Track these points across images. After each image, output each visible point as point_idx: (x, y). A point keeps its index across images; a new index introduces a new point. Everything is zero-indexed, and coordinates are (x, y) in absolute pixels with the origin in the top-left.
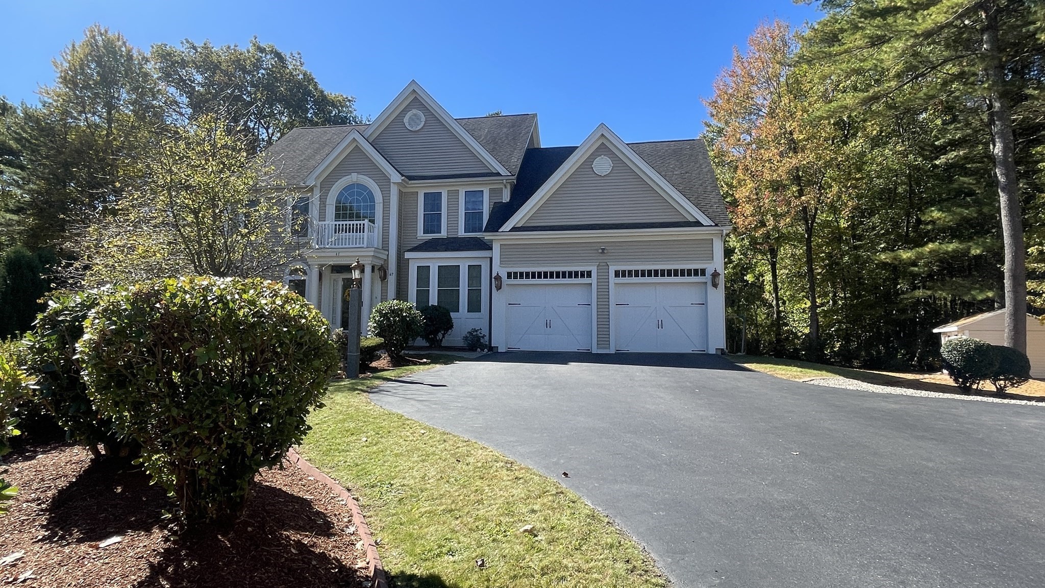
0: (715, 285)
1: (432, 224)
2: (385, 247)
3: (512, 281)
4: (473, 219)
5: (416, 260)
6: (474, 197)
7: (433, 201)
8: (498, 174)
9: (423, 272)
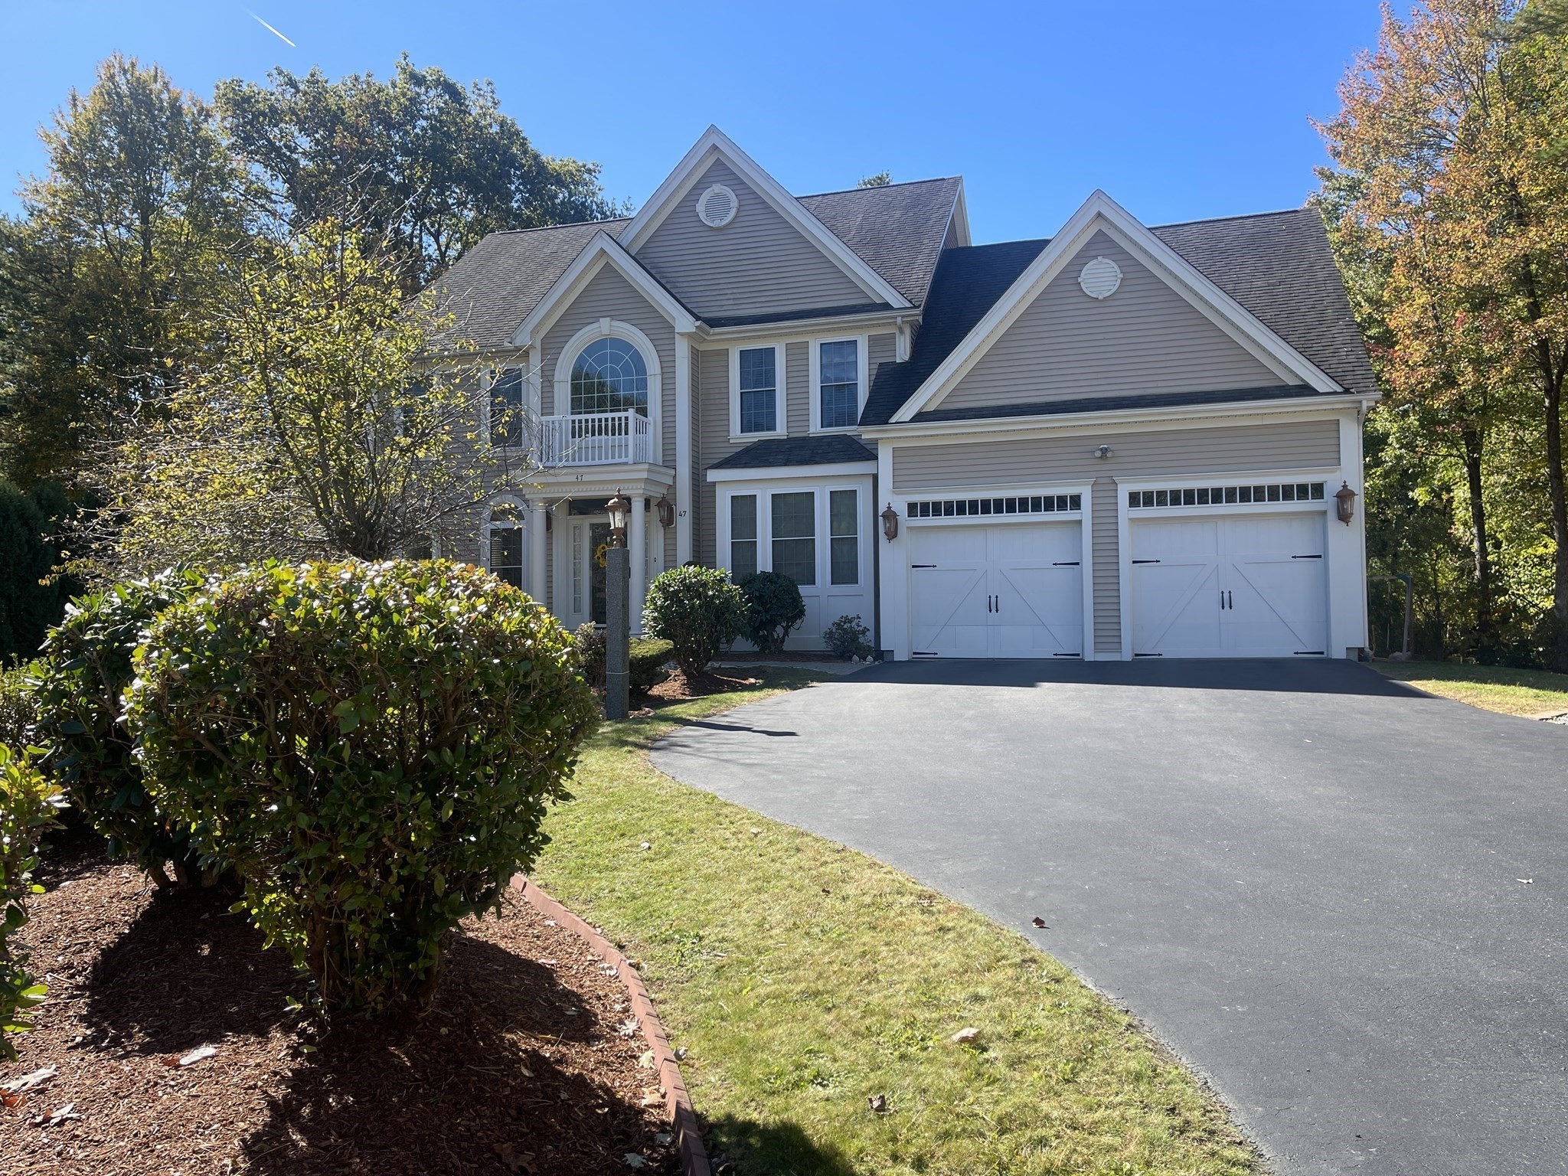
0: (1344, 517)
1: (758, 411)
2: (669, 462)
3: (920, 521)
4: (837, 397)
5: (728, 483)
6: (838, 354)
7: (758, 366)
8: (886, 306)
9: (743, 507)
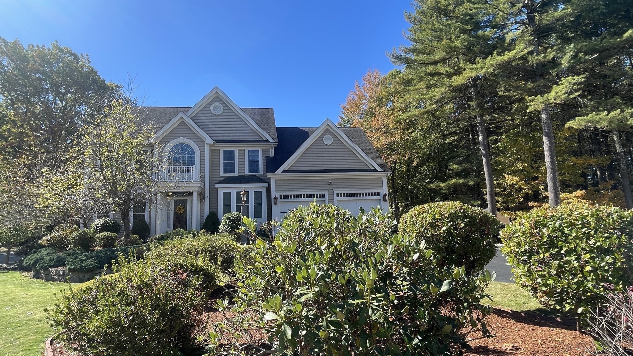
0: (385, 200)
1: (229, 168)
2: (203, 181)
3: (283, 200)
4: (254, 166)
5: (222, 189)
6: (254, 153)
7: (229, 155)
8: (268, 141)
9: (227, 196)
